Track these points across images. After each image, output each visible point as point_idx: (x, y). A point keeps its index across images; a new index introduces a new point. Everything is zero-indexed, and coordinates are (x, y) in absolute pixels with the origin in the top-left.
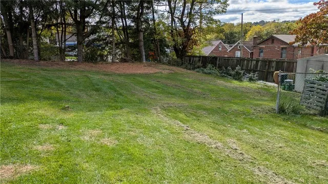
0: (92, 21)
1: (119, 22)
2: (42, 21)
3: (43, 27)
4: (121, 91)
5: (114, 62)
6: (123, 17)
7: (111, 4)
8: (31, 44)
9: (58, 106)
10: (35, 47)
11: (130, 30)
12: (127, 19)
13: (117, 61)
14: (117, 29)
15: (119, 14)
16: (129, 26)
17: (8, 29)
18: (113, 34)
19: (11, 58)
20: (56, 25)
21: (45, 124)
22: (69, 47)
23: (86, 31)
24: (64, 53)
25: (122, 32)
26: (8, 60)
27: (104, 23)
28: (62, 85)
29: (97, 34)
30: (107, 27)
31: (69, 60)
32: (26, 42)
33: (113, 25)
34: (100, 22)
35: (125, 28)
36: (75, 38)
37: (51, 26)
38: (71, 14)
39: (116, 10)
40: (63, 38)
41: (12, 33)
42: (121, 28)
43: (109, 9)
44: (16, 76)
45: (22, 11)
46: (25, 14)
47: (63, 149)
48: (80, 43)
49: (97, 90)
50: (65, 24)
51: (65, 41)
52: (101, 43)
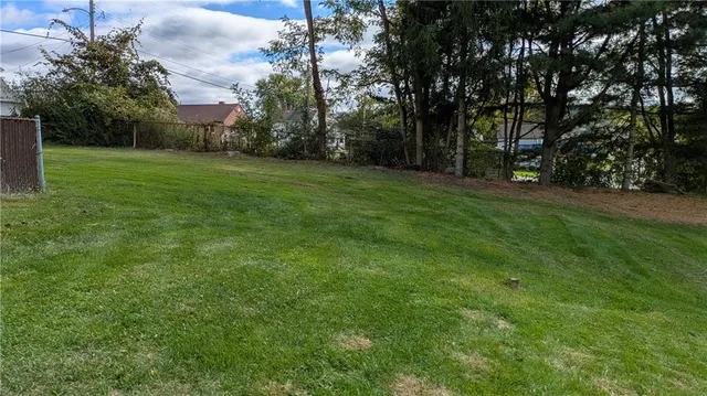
0: (582, 96)
1: (650, 95)
2: (479, 100)
3: (478, 112)
4: (644, 265)
5: (628, 191)
6: (664, 82)
7: (636, 55)
8: (453, 144)
9: (497, 276)
10: (459, 150)
11: (679, 113)
12: (674, 89)
13: (636, 187)
14: (644, 112)
15: (655, 76)
16: (680, 104)
17: (419, 118)
18: (632, 125)
19: (417, 168)
20: (504, 109)
21: (472, 308)
22: (524, 152)
23: (566, 117)
24: (511, 163)
25: (658, 119)
26: (412, 172)
27: (611, 98)
28: (504, 232)
29: (592, 124)
30: (619, 109)
31: (520, 178)
32: (445, 140)
33: (634, 102)
34: (603, 98)
35: (668, 111)
36: (539, 132)
37: (494, 109)
38: (538, 83)
39: (648, 68)
40: (515, 134)
41: (424, 124)
42: (655, 110)
43: (629, 66)
44: (422, 203)
45: (446, 84)
46: (451, 88)
47: (506, 375)
48: (548, 144)
49: (582, 253)
50: (523, 104)
51: (518, 138)
52: (598, 143)
